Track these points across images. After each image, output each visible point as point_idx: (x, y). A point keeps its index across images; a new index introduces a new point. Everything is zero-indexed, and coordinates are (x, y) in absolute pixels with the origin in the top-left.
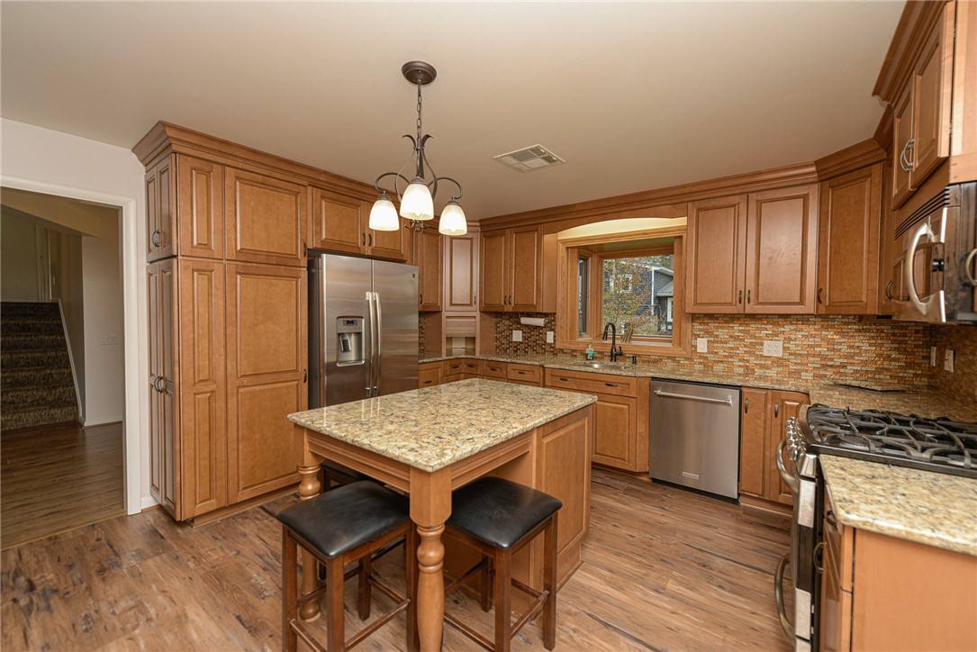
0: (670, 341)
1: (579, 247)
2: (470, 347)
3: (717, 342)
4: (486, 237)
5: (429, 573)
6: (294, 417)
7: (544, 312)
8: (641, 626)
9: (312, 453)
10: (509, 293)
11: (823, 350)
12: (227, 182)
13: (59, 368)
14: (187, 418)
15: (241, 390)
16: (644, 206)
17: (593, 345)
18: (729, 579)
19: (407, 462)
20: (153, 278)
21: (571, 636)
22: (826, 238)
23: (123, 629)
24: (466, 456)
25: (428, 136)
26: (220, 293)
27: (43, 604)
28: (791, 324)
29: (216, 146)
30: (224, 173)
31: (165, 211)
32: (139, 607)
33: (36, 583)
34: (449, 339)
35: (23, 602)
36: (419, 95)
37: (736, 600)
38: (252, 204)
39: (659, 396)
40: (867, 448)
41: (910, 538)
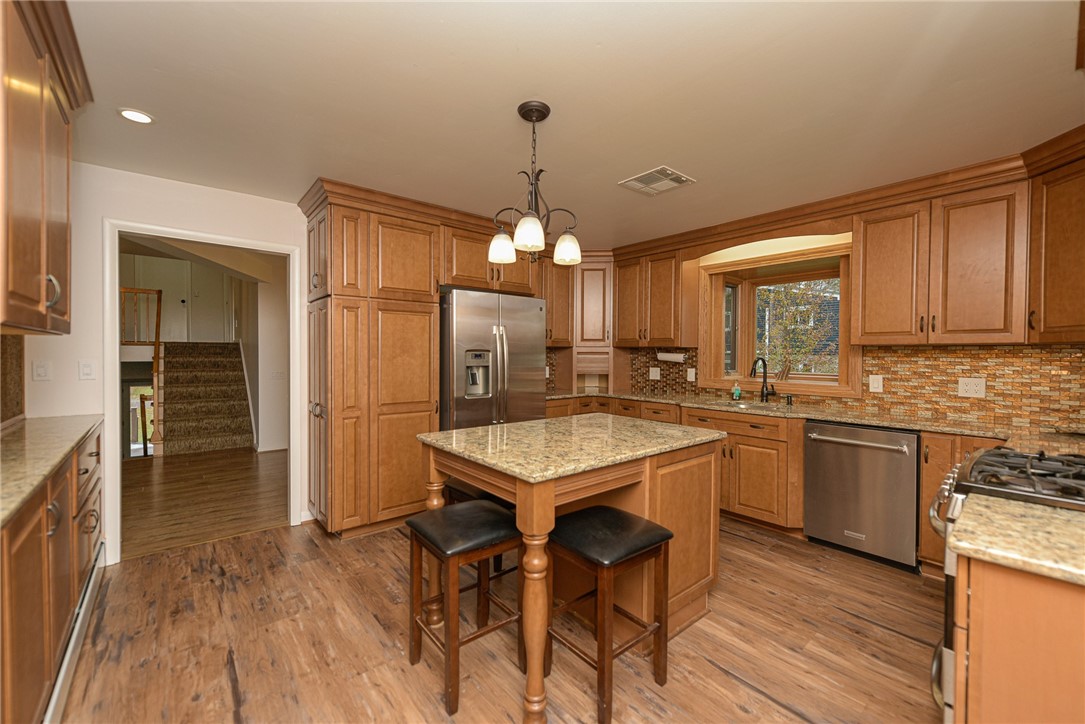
0: (836, 380)
1: (724, 274)
2: (604, 385)
3: (895, 380)
4: (620, 267)
5: (534, 579)
6: (423, 437)
7: (683, 346)
8: (766, 679)
9: (438, 470)
10: (645, 327)
11: (1044, 389)
12: (371, 227)
13: (239, 400)
14: (337, 442)
15: (381, 417)
16: (799, 222)
17: (740, 383)
18: (888, 649)
19: (514, 474)
20: (312, 316)
21: (685, 677)
22: (1040, 248)
23: (288, 613)
24: (569, 473)
25: (541, 171)
26: (365, 328)
27: (231, 587)
28: (997, 357)
29: (362, 195)
30: (369, 218)
31: (322, 257)
32: (299, 597)
33: (226, 570)
34: (582, 376)
35: (218, 583)
36: (534, 133)
37: (891, 671)
38: (392, 245)
39: (815, 440)
40: (1032, 490)
41: (1028, 568)
